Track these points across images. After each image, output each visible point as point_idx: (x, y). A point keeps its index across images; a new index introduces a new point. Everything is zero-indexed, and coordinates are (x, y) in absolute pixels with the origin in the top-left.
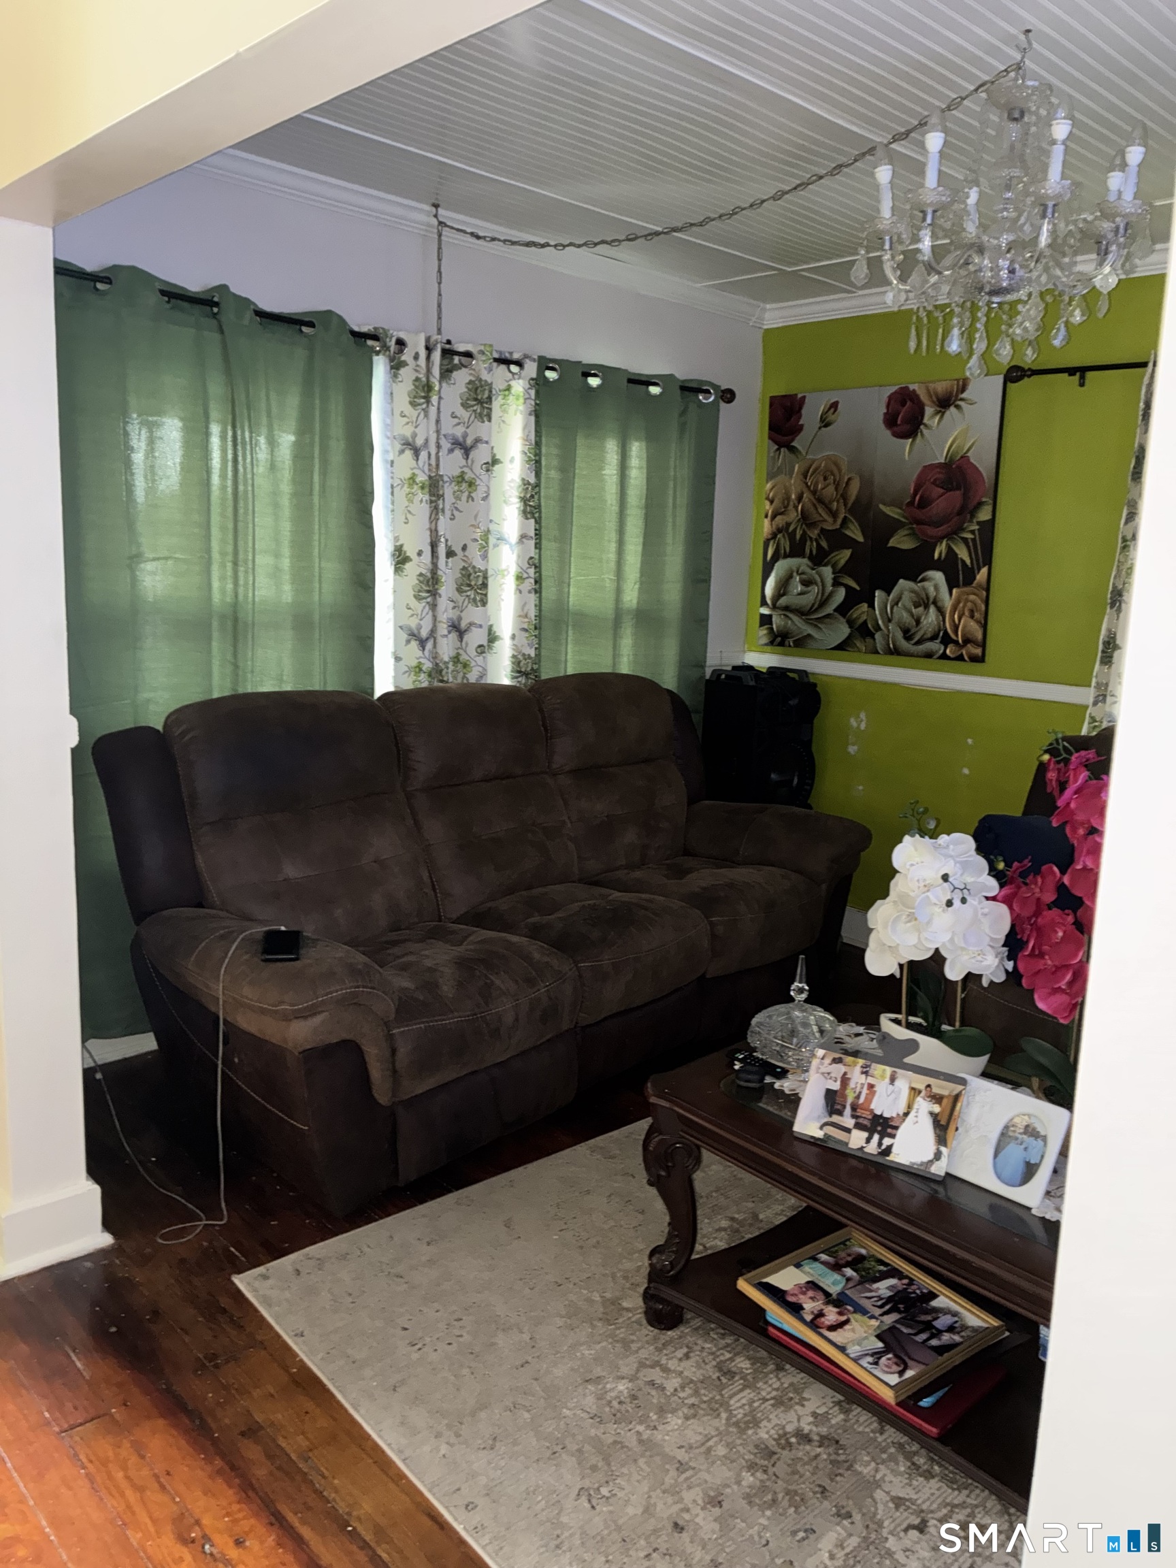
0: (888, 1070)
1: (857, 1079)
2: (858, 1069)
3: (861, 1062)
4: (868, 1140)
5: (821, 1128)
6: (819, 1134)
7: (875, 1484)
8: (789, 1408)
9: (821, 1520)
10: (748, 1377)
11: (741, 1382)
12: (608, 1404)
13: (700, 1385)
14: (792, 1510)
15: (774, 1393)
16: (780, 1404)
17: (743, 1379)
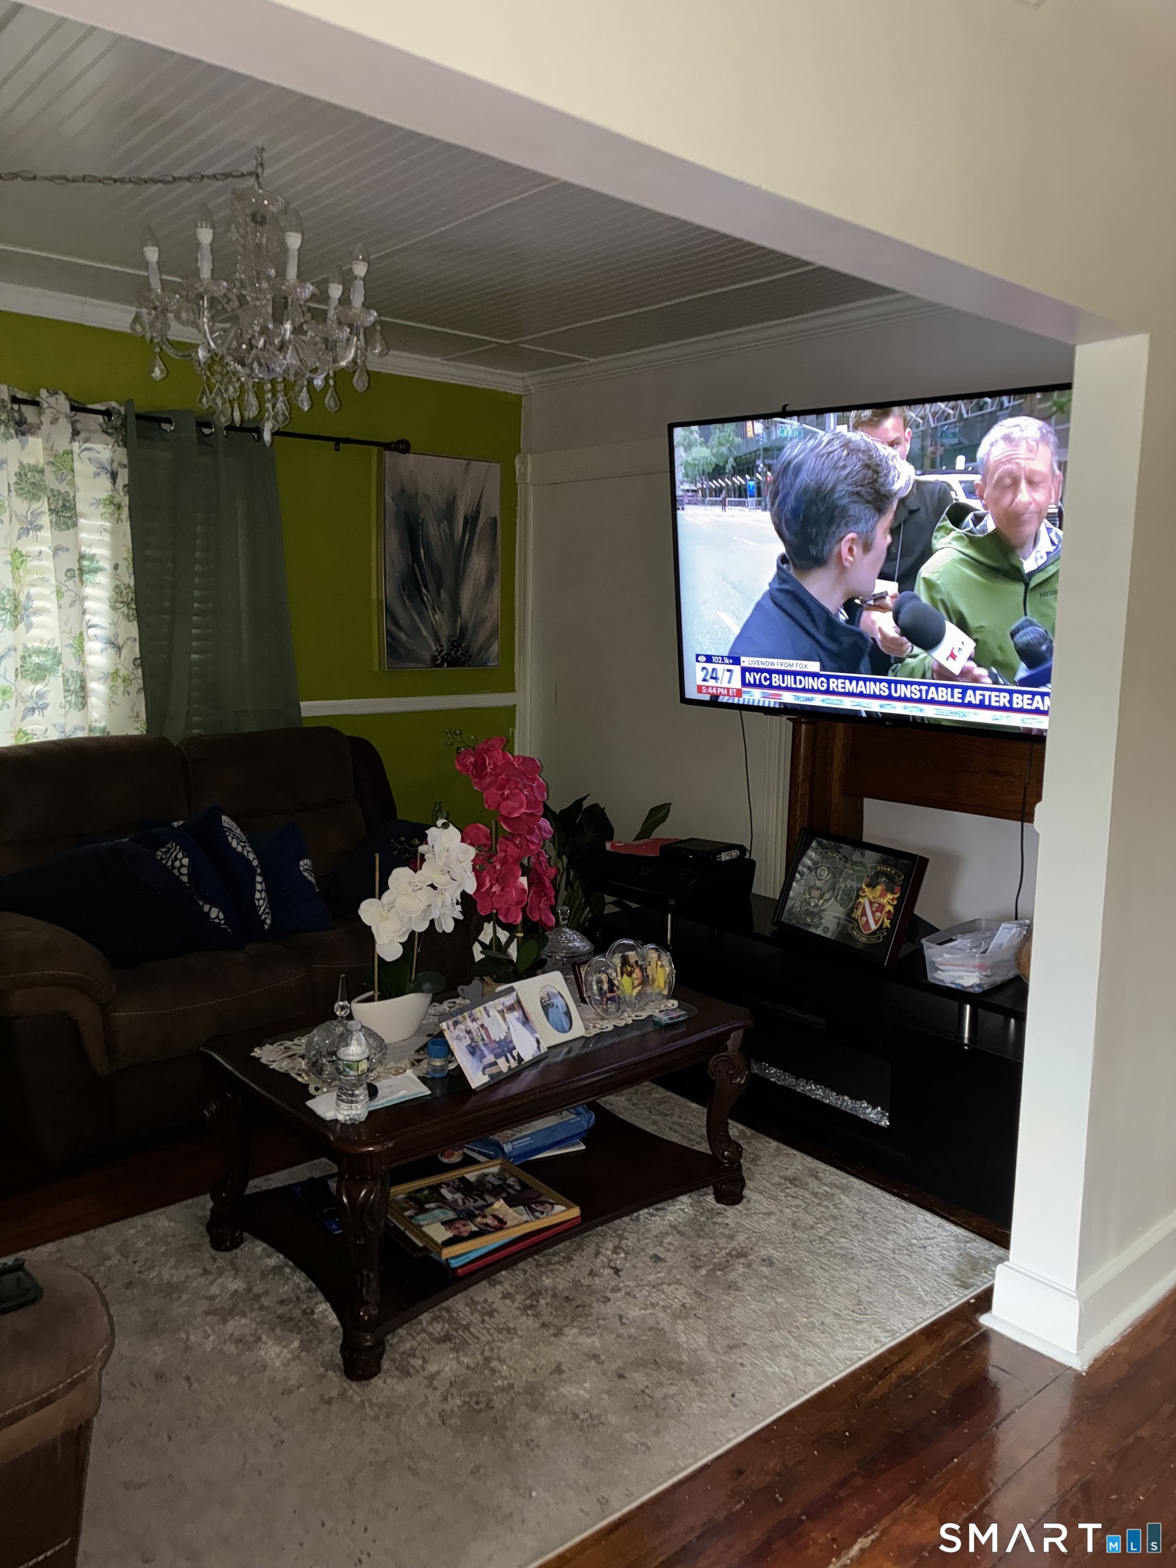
0: (481, 1008)
5: (484, 1074)
7: (577, 1283)
8: (496, 1310)
9: (609, 1309)
10: (454, 1326)
11: (460, 1332)
12: (479, 1411)
13: (461, 1353)
14: (601, 1322)
15: (476, 1315)
16: (490, 1314)
17: (456, 1330)
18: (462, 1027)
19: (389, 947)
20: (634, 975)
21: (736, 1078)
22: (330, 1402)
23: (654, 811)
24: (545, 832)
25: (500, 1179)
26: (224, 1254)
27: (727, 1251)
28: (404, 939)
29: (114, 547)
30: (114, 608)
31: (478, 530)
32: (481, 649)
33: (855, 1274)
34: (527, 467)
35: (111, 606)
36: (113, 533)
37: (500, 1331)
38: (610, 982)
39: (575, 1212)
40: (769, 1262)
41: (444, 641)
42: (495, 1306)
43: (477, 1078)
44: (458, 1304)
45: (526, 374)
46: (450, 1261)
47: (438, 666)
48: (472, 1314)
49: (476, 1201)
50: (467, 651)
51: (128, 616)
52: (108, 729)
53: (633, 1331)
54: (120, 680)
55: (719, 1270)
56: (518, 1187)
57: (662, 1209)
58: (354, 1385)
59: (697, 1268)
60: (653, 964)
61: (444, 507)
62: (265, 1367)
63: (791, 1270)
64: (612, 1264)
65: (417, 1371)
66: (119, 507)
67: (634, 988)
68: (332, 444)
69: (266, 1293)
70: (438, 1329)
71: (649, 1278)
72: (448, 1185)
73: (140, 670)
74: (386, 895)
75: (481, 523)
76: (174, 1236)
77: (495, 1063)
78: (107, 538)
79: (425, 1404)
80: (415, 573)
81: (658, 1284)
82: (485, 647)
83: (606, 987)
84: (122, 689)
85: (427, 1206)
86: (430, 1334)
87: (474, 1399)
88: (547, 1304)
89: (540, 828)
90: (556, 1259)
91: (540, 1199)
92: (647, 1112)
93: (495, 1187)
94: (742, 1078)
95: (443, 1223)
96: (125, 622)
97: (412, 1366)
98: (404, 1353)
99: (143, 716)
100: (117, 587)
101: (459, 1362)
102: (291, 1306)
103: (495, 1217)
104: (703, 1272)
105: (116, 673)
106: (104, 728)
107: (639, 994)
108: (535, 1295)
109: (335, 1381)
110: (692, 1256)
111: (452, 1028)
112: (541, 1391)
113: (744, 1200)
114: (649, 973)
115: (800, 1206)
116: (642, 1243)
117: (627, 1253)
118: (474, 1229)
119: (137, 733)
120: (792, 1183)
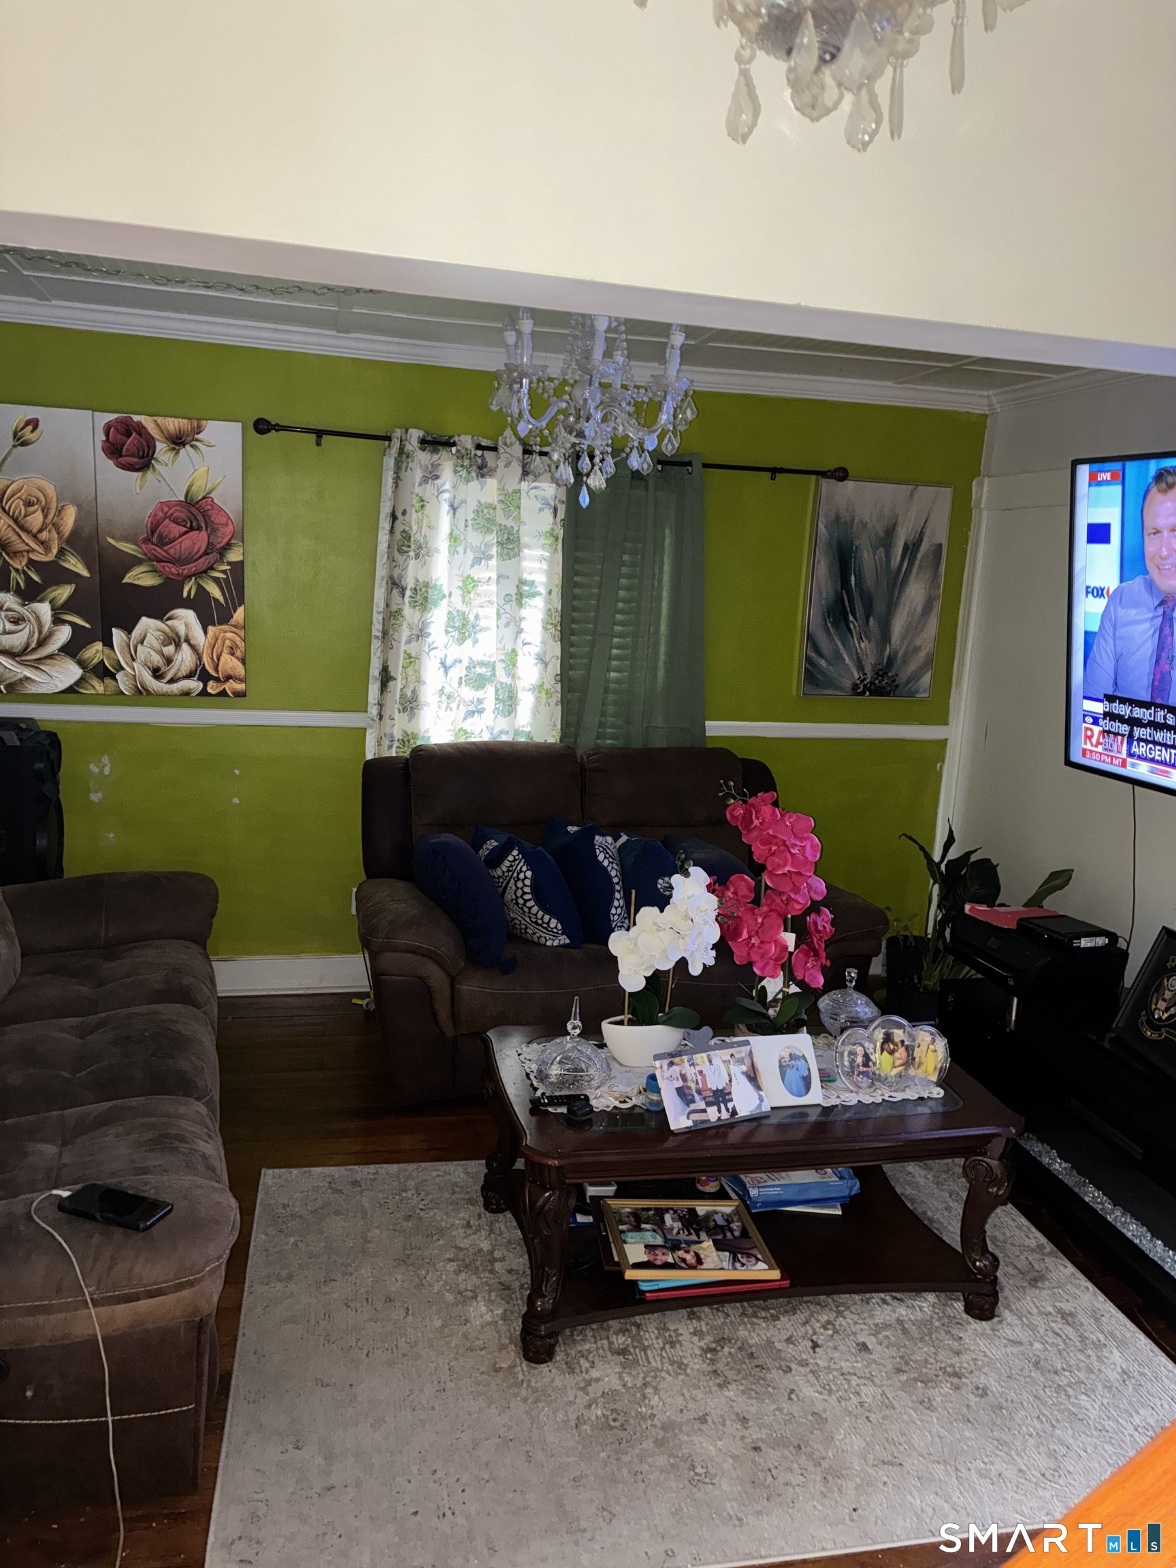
0: (704, 1055)
1: (690, 1072)
2: (686, 1064)
3: (685, 1058)
4: (720, 1111)
5: (688, 1118)
6: (689, 1123)
7: (770, 1343)
8: (679, 1342)
9: (786, 1381)
10: (635, 1344)
11: (637, 1350)
12: (611, 1428)
13: (627, 1370)
14: (770, 1389)
15: (660, 1341)
16: (672, 1344)
17: (635, 1347)
18: (676, 1069)
19: (632, 979)
20: (897, 1055)
21: (993, 1186)
22: (497, 1370)
23: (1054, 875)
24: (816, 892)
25: (727, 1220)
26: (488, 1214)
27: (943, 1365)
29: (549, 574)
30: (545, 629)
31: (919, 556)
32: (908, 682)
33: (1073, 1436)
34: (984, 491)
35: (543, 627)
36: (551, 562)
37: (672, 1363)
38: (867, 1057)
39: (775, 1274)
40: (983, 1392)
41: (868, 669)
42: (681, 1338)
43: (679, 1120)
44: (650, 1325)
45: (991, 392)
46: (640, 1283)
47: (859, 694)
48: (657, 1338)
49: (690, 1234)
50: (894, 681)
51: (554, 636)
52: (532, 734)
53: (795, 1410)
54: (544, 692)
55: (921, 1382)
56: (737, 1234)
57: (901, 1300)
58: (525, 1363)
59: (899, 1371)
60: (924, 1047)
61: (882, 534)
62: (467, 1321)
63: (1001, 1408)
64: (814, 1338)
65: (581, 1372)
66: (557, 539)
67: (895, 1067)
68: (769, 474)
69: (503, 1259)
70: (620, 1342)
71: (843, 1364)
72: (675, 1212)
73: (559, 685)
75: (924, 547)
76: (462, 1187)
77: (704, 1111)
78: (545, 566)
79: (571, 1403)
80: (843, 600)
81: (849, 1373)
82: (916, 676)
83: (859, 1060)
84: (544, 700)
85: (643, 1226)
86: (611, 1343)
87: (614, 1416)
88: (730, 1353)
89: (810, 887)
90: (763, 1314)
91: (750, 1252)
93: (717, 1226)
94: (999, 1189)
95: (646, 1246)
96: (552, 642)
97: (580, 1366)
98: (579, 1352)
99: (559, 726)
100: (549, 610)
101: (621, 1378)
102: (515, 1277)
103: (697, 1255)
104: (904, 1377)
105: (542, 686)
106: (530, 732)
107: (900, 1075)
108: (722, 1341)
109: (511, 1356)
110: (901, 1357)
111: (665, 1067)
112: (677, 1431)
113: (996, 1319)
114: (916, 1054)
115: (1058, 1345)
116: (858, 1327)
117: (836, 1332)
118: (670, 1260)
119: (551, 740)
120: (1063, 1318)
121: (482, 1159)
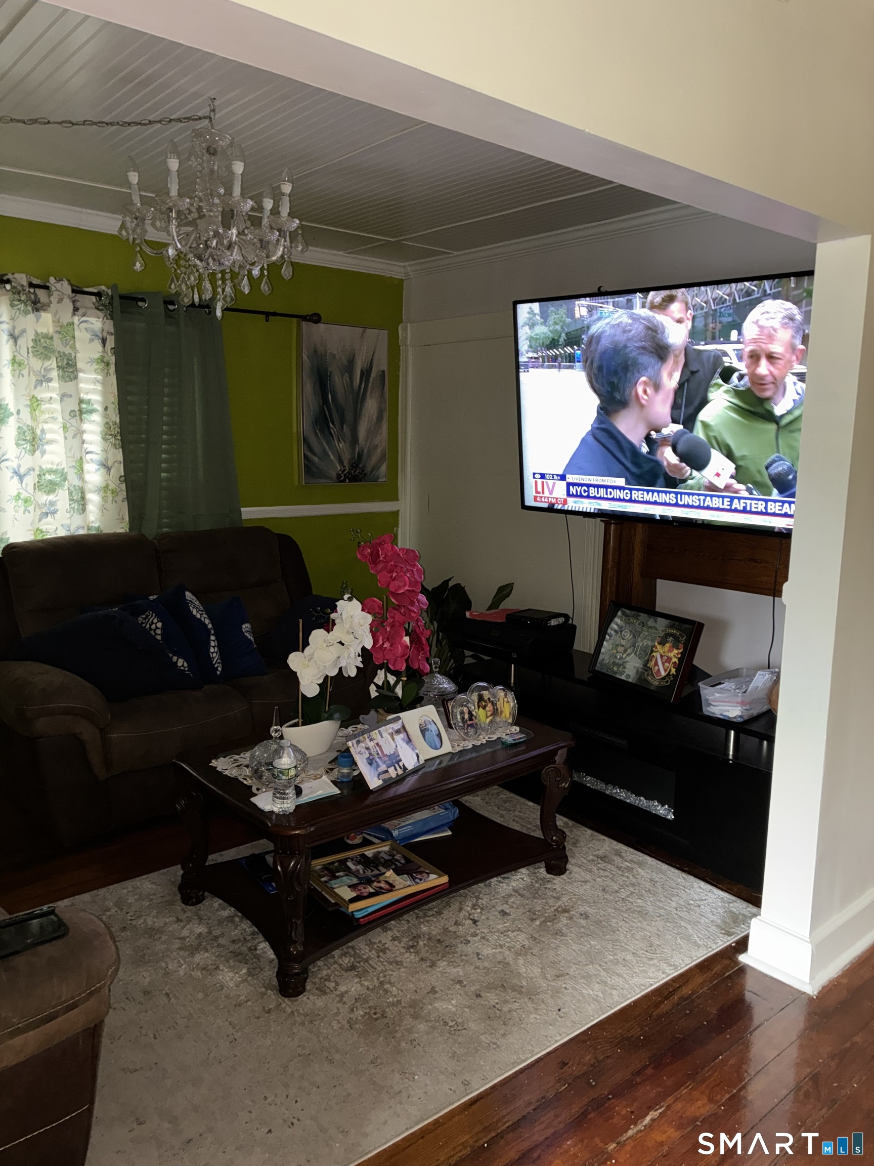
0: (376, 731)
1: (371, 744)
2: (368, 740)
3: (366, 736)
4: (396, 769)
6: (380, 782)
7: (446, 930)
8: (387, 948)
9: (469, 949)
10: (358, 960)
11: (362, 963)
12: (377, 1019)
13: (363, 979)
14: (463, 957)
15: (373, 952)
16: (384, 951)
17: (359, 962)
18: (363, 745)
19: (309, 687)
20: (487, 708)
21: (562, 783)
22: (269, 1011)
23: (501, 589)
24: (423, 604)
25: (390, 855)
26: (191, 908)
27: (555, 908)
28: (321, 681)
29: (104, 394)
30: (105, 439)
31: (371, 380)
32: (372, 470)
33: (648, 925)
34: (408, 333)
35: (102, 438)
36: (104, 383)
37: (391, 963)
38: (470, 713)
39: (445, 879)
40: (586, 916)
41: (346, 463)
42: (386, 946)
43: (374, 782)
44: (360, 944)
45: (406, 264)
46: (354, 913)
47: (342, 481)
48: (370, 951)
49: (372, 871)
50: (363, 471)
51: (115, 445)
52: (102, 528)
53: (486, 964)
54: (109, 492)
55: (549, 922)
56: (403, 861)
57: (508, 878)
58: (286, 1000)
59: (533, 920)
60: (501, 700)
61: (346, 364)
62: (222, 987)
63: (601, 922)
64: (471, 917)
65: (332, 991)
66: (108, 364)
67: (487, 717)
68: (263, 317)
69: (222, 935)
70: (346, 962)
71: (500, 927)
72: (352, 859)
73: (124, 485)
74: (307, 650)
75: (373, 374)
76: (155, 894)
77: (387, 771)
78: (99, 387)
79: (337, 1014)
80: (324, 411)
81: (505, 931)
82: (377, 467)
83: (466, 716)
84: (111, 498)
85: (337, 874)
86: (340, 965)
87: (373, 1011)
88: (425, 944)
89: (418, 601)
90: (430, 913)
91: (420, 870)
92: (496, 809)
93: (386, 861)
94: (566, 783)
95: (349, 887)
96: (113, 450)
97: (328, 988)
98: (321, 978)
99: (127, 518)
100: (107, 423)
101: (362, 985)
102: (240, 944)
103: (387, 882)
104: (538, 923)
105: (106, 487)
106: (99, 527)
107: (491, 722)
108: (416, 938)
109: (273, 997)
110: (529, 911)
111: (355, 745)
112: (421, 1005)
113: (568, 872)
114: (498, 707)
115: (608, 876)
116: (493, 902)
117: (482, 909)
118: (372, 890)
119: (122, 531)
120: (602, 860)
121: (177, 864)
